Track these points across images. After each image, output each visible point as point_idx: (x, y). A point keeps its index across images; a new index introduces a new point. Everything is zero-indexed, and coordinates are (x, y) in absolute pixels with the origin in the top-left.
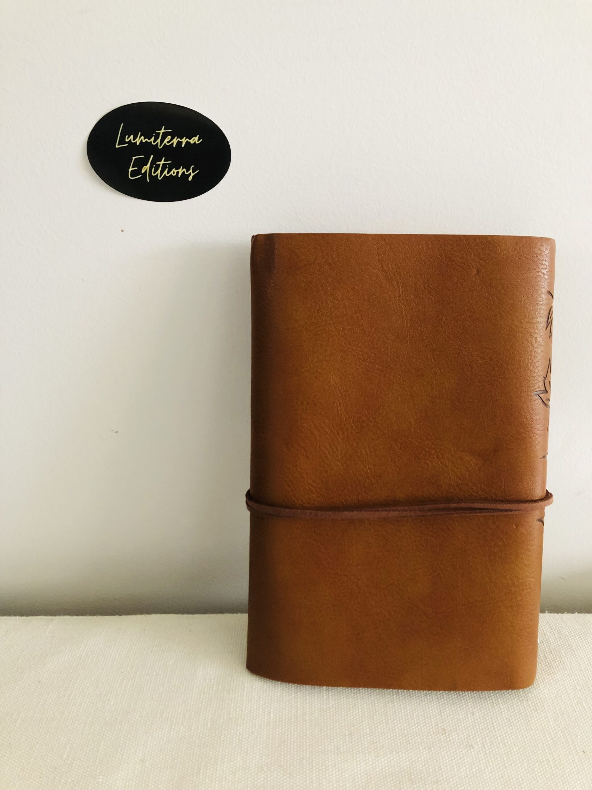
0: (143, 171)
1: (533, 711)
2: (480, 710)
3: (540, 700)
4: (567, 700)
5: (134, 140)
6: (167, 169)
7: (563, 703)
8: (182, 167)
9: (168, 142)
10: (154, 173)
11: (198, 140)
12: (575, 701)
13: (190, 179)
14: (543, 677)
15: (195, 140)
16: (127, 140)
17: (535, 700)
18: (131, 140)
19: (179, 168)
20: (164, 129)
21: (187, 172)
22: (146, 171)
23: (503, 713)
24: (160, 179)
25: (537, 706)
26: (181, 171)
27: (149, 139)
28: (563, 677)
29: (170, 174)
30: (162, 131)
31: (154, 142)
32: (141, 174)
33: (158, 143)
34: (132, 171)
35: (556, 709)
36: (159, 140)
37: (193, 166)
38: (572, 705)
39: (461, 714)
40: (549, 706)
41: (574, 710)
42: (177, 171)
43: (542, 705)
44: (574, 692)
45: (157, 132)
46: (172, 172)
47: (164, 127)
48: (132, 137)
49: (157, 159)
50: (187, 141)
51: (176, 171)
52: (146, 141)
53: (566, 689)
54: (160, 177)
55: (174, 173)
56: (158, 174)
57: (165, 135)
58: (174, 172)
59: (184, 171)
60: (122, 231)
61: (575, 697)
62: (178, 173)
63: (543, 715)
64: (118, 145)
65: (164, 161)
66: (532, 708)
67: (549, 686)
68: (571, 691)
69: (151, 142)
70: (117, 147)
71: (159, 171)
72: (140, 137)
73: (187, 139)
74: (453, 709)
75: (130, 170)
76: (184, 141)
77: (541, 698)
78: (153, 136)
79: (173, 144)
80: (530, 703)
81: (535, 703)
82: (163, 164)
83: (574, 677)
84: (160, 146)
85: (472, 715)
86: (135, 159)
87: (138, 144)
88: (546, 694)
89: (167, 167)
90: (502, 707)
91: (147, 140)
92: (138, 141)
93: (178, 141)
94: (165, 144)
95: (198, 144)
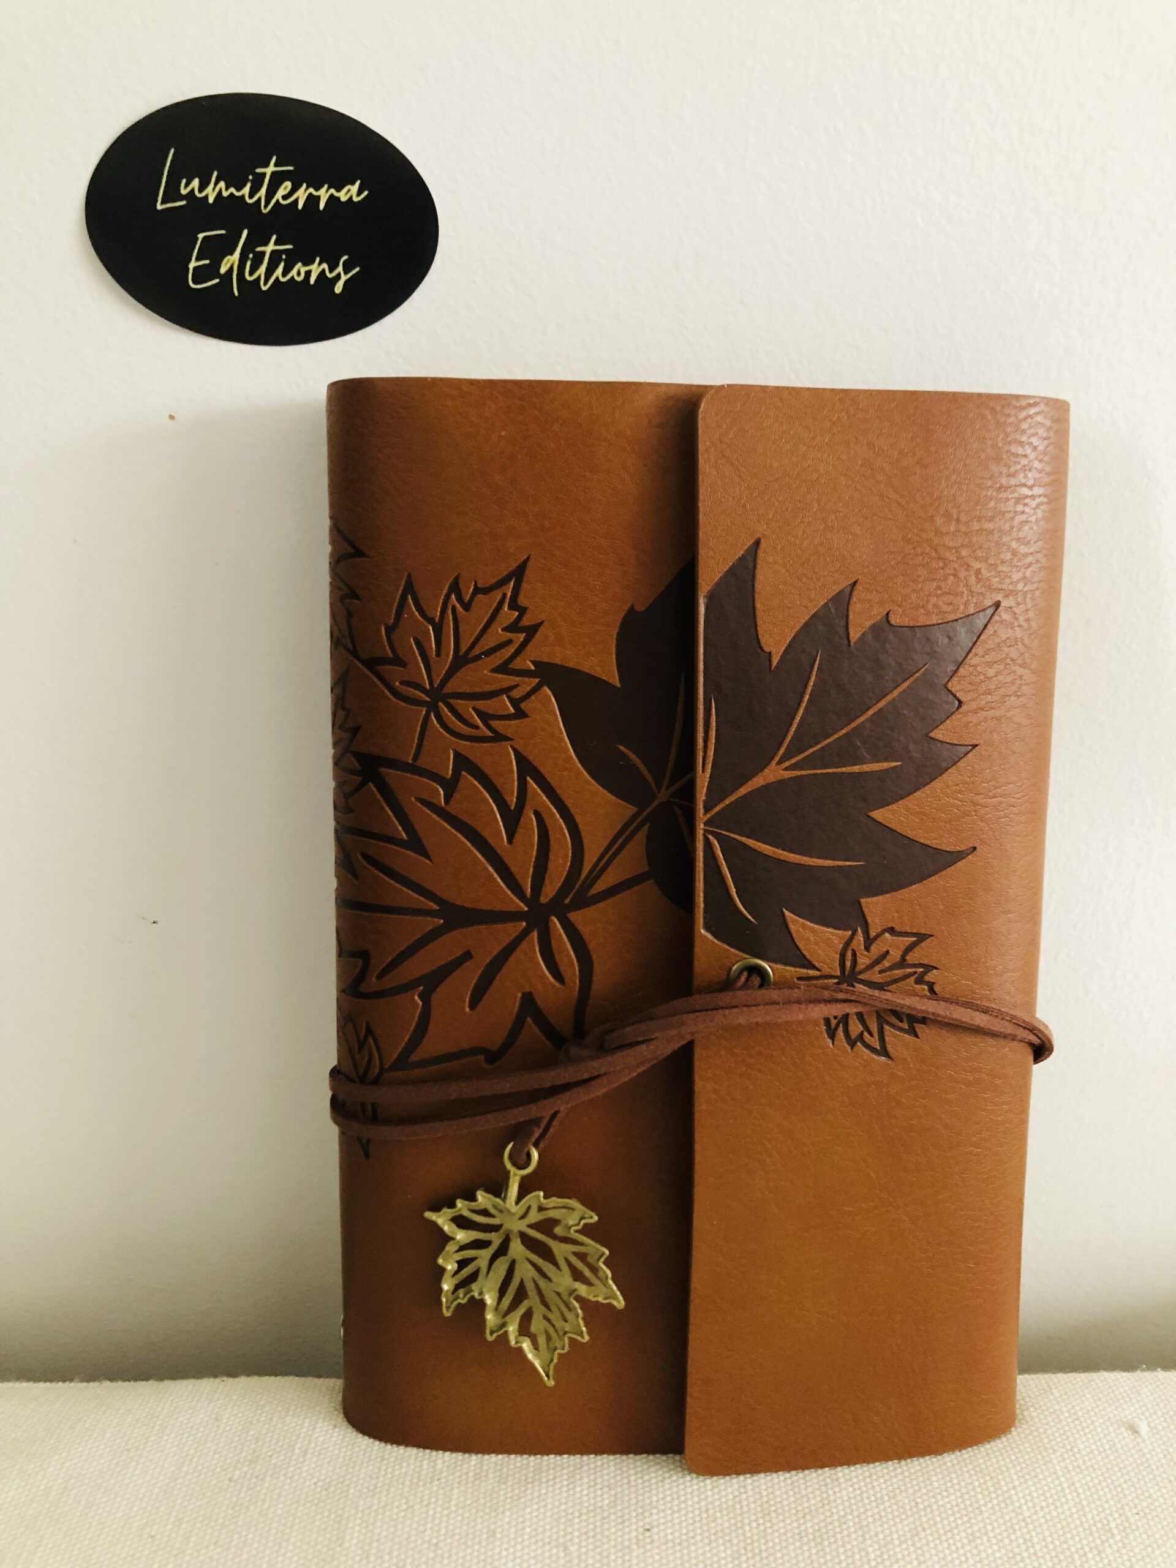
0: (223, 270)
5: (201, 190)
6: (282, 265)
8: (318, 259)
9: (285, 197)
10: (251, 274)
11: (359, 193)
13: (338, 288)
15: (351, 192)
16: (184, 192)
18: (193, 190)
19: (313, 262)
20: (276, 165)
21: (331, 271)
22: (231, 269)
24: (264, 288)
26: (316, 269)
27: (238, 189)
29: (288, 277)
30: (271, 169)
31: (251, 196)
32: (218, 275)
33: (260, 199)
34: (195, 269)
36: (263, 192)
37: (345, 257)
42: (307, 268)
45: (258, 170)
46: (294, 272)
47: (274, 159)
48: (196, 183)
49: (258, 238)
50: (332, 196)
51: (303, 270)
52: (232, 194)
54: (265, 283)
55: (299, 273)
56: (259, 278)
57: (277, 180)
58: (298, 271)
59: (324, 270)
60: (171, 419)
62: (308, 274)
64: (163, 203)
65: (276, 243)
69: (243, 196)
70: (159, 207)
71: (262, 270)
72: (216, 184)
73: (332, 191)
75: (193, 265)
76: (324, 194)
78: (248, 180)
79: (296, 201)
82: (273, 252)
84: (266, 207)
86: (205, 238)
87: (211, 200)
89: (281, 260)
91: (232, 190)
92: (210, 192)
93: (310, 194)
94: (278, 201)
95: (359, 202)
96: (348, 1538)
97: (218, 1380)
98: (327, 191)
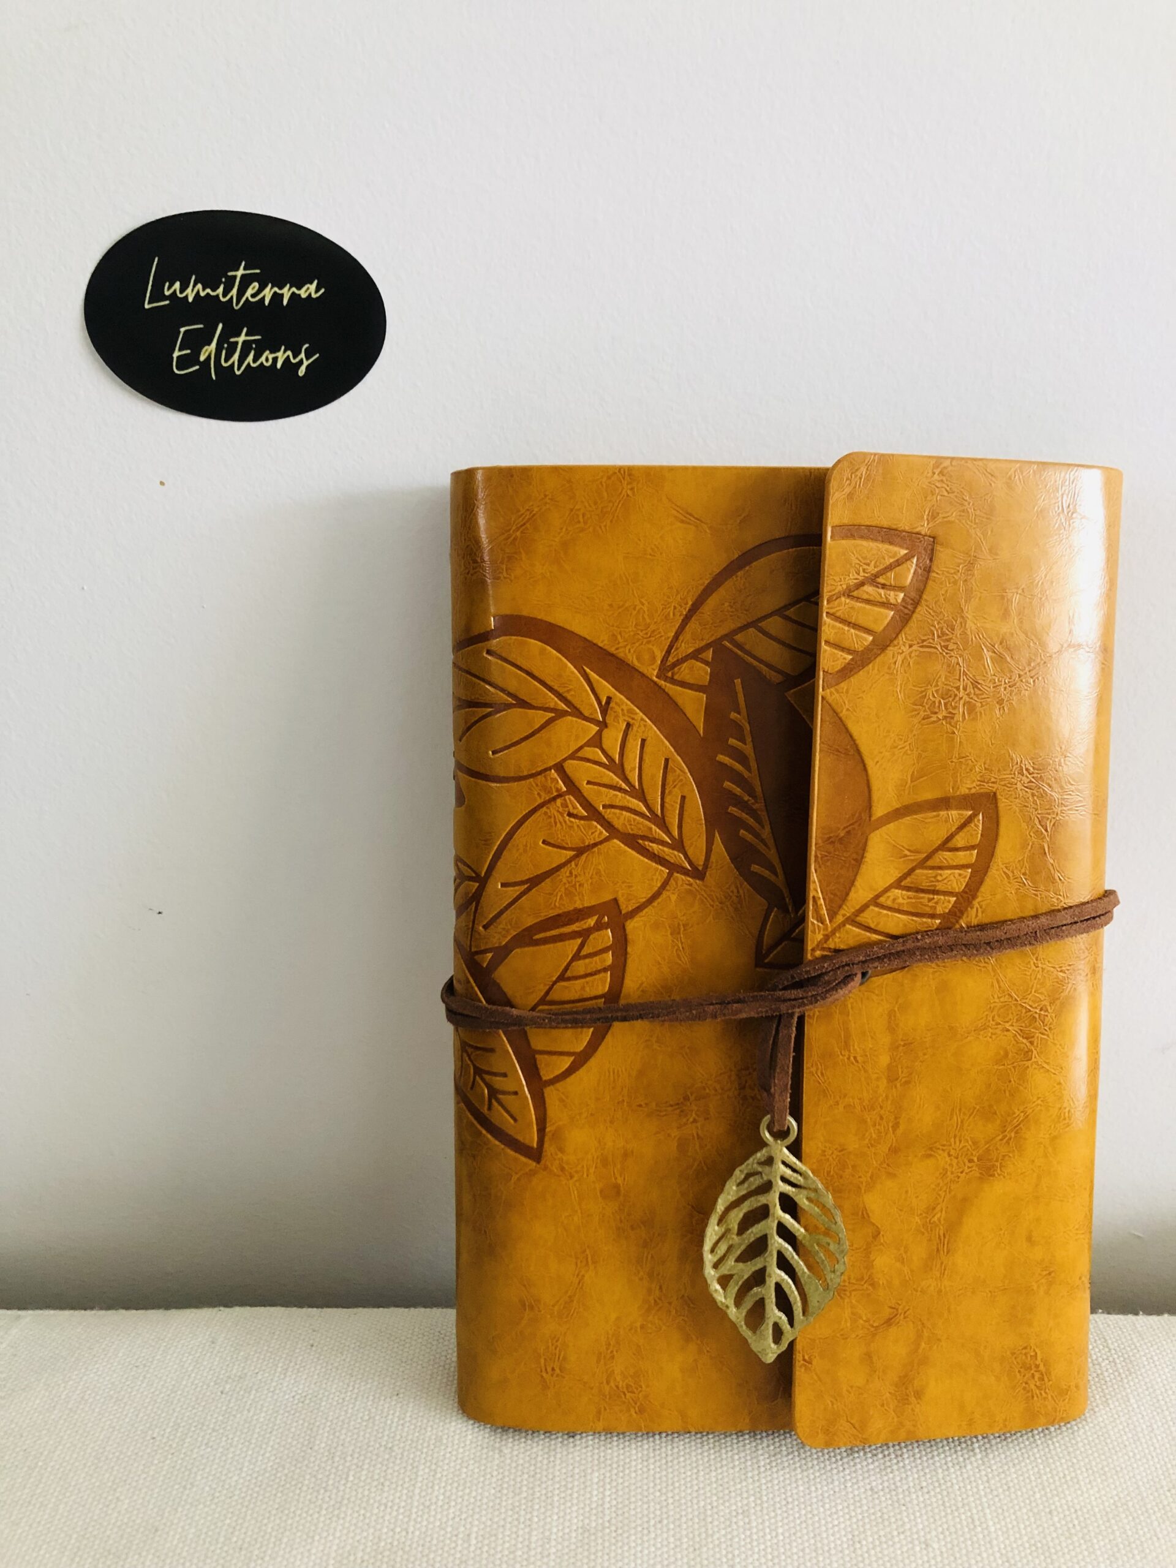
0: (202, 358)
1: (1062, 1538)
2: (941, 1537)
3: (1079, 1513)
4: (1140, 1512)
5: (182, 291)
6: (252, 353)
7: (1131, 1518)
8: (283, 348)
9: (253, 296)
10: (226, 361)
11: (317, 291)
12: (1159, 1515)
13: (302, 371)
14: (1087, 1460)
15: (310, 290)
16: (167, 293)
17: (1067, 1513)
18: (175, 291)
19: (279, 350)
20: (245, 269)
21: (295, 358)
22: (209, 357)
23: (995, 1542)
24: (238, 373)
25: (1071, 1525)
26: (281, 356)
27: (214, 290)
28: (1133, 1460)
29: (258, 363)
30: (240, 272)
31: (224, 295)
32: (199, 363)
33: (232, 297)
34: (178, 357)
35: (1113, 1532)
36: (234, 292)
37: (306, 346)
38: (1152, 1523)
39: (898, 1546)
40: (1098, 1526)
41: (1156, 1535)
42: (274, 355)
43: (1083, 1524)
44: (1156, 1494)
45: (230, 274)
46: (263, 359)
47: (243, 263)
48: (177, 285)
49: (232, 331)
50: (293, 293)
51: (271, 357)
52: (208, 294)
53: (1138, 1488)
54: (239, 369)
55: (267, 360)
56: (233, 363)
57: (246, 281)
58: (266, 358)
59: (288, 357)
60: (162, 483)
61: (1157, 1505)
62: (275, 360)
63: (1084, 1547)
64: (149, 303)
65: (247, 335)
66: (1060, 1531)
67: (1099, 1480)
68: (1149, 1492)
69: (218, 296)
70: (147, 306)
71: (236, 357)
72: (194, 286)
73: (294, 289)
74: (882, 1533)
75: (176, 354)
76: (286, 292)
77: (1081, 1509)
78: (221, 282)
79: (263, 298)
80: (1056, 1519)
81: (1069, 1519)
82: (244, 342)
83: (1156, 1460)
84: (237, 305)
85: (924, 1546)
86: (186, 332)
87: (190, 299)
88: (1093, 1498)
89: (251, 348)
90: (992, 1529)
91: (208, 291)
92: (190, 294)
93: (275, 293)
94: (247, 298)
95: (317, 298)
96: (318, 1442)
97: (216, 1309)
98: (289, 289)
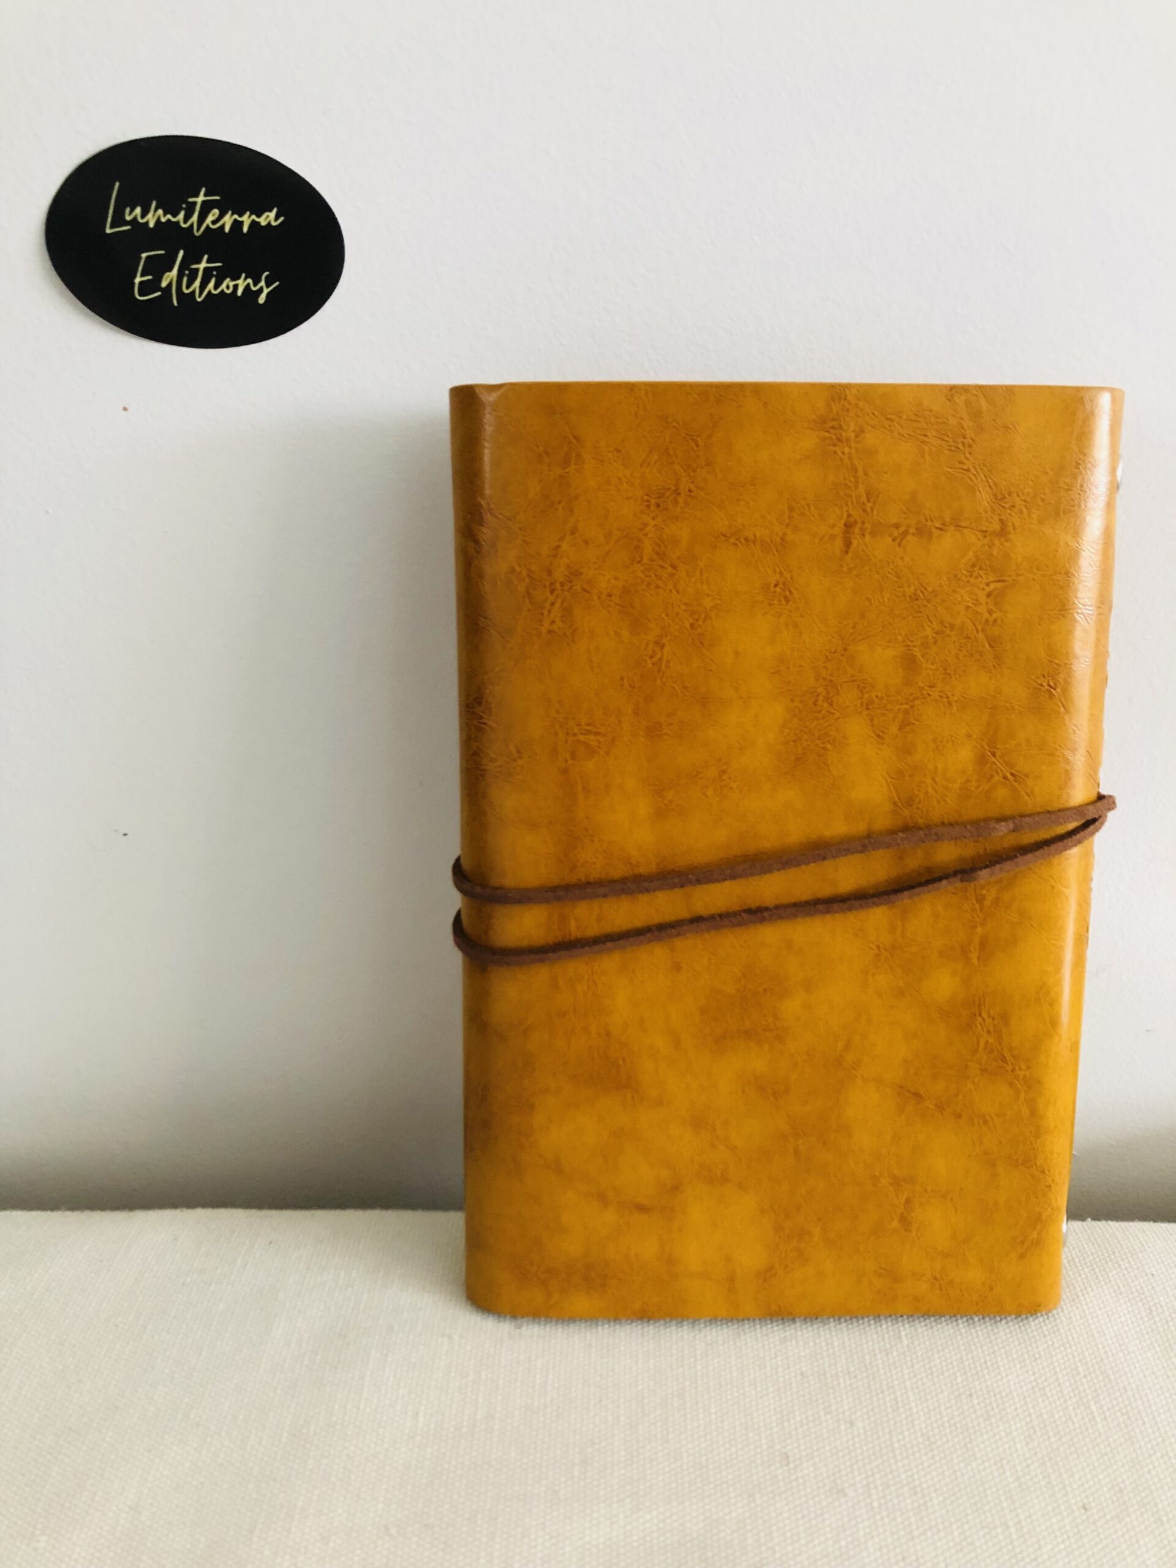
0: (164, 284)
1: (981, 1420)
2: (866, 1417)
3: (998, 1396)
4: (1056, 1397)
5: (143, 216)
6: (213, 280)
7: (1047, 1402)
8: (243, 275)
9: (214, 222)
10: (188, 287)
11: (277, 218)
12: (1074, 1400)
13: (262, 299)
14: (1007, 1348)
15: (269, 218)
16: (128, 218)
17: (987, 1396)
18: (136, 216)
19: (239, 278)
20: (206, 195)
21: (255, 285)
22: (170, 285)
23: (916, 1422)
24: (199, 300)
25: (989, 1408)
26: (242, 284)
27: (174, 216)
28: (1052, 1348)
29: (219, 290)
30: (201, 199)
31: (185, 221)
32: (161, 289)
33: (192, 224)
34: (141, 283)
35: (1030, 1415)
36: (195, 218)
37: (267, 273)
38: (1067, 1408)
39: (825, 1425)
40: (1016, 1409)
41: (1070, 1418)
42: (234, 283)
43: (1001, 1407)
44: (1073, 1381)
45: (190, 200)
46: (224, 286)
47: (203, 190)
48: (138, 210)
49: (193, 257)
50: (253, 221)
51: (232, 284)
52: (169, 220)
53: (1056, 1374)
54: (200, 295)
55: (228, 287)
56: (195, 290)
57: (206, 208)
58: (227, 286)
60: (125, 409)
61: (1073, 1391)
62: (236, 287)
63: (1002, 1428)
64: (112, 227)
65: (208, 262)
66: (979, 1413)
67: (1018, 1367)
68: (1066, 1378)
69: (178, 222)
70: (108, 231)
71: (197, 283)
72: (155, 212)
73: (254, 217)
74: (810, 1413)
75: (138, 280)
76: (247, 219)
77: (1000, 1392)
78: (181, 209)
79: (223, 226)
80: (976, 1402)
81: (988, 1402)
82: (206, 269)
83: (1074, 1348)
84: (198, 231)
85: (848, 1425)
86: (148, 258)
87: (152, 225)
88: (1012, 1383)
89: (212, 276)
90: (915, 1410)
91: (169, 216)
92: (151, 220)
93: (235, 220)
94: (208, 226)
95: (277, 226)
98: (249, 217)
